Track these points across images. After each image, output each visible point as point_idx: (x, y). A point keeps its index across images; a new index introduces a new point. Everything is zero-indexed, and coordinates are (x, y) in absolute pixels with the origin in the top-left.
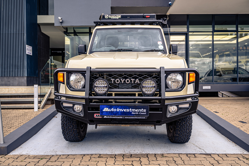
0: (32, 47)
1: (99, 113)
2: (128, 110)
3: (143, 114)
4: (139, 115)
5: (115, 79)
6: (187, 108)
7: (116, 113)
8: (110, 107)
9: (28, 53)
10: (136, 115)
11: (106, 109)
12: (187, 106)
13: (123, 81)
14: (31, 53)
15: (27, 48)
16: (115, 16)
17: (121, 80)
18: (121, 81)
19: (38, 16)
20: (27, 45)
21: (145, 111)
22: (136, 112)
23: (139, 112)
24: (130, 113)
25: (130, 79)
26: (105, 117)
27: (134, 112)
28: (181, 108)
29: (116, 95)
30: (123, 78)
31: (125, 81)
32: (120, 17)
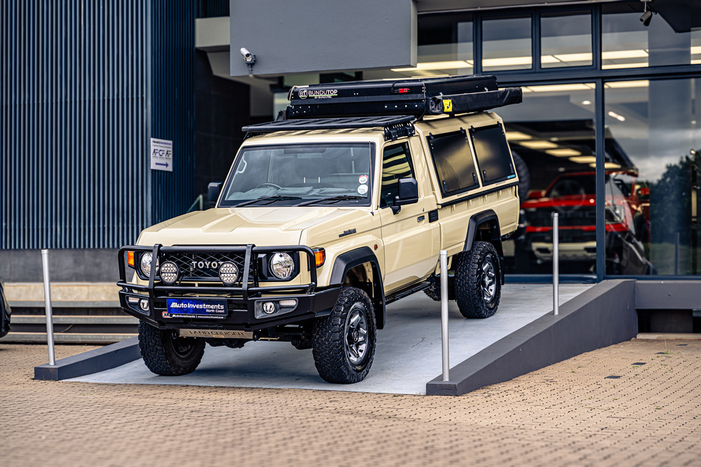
0: (171, 142)
1: (166, 310)
2: (201, 306)
3: (220, 311)
4: (215, 313)
5: (198, 262)
6: (292, 307)
7: (186, 311)
8: (179, 302)
9: (157, 164)
10: (211, 313)
11: (174, 305)
12: (293, 303)
13: (208, 265)
14: (170, 163)
15: (152, 149)
16: (323, 92)
17: (206, 263)
18: (205, 265)
19: (198, 21)
20: (152, 139)
21: (222, 307)
22: (211, 309)
23: (215, 310)
24: (203, 311)
25: (217, 262)
26: (174, 316)
27: (209, 309)
28: (282, 307)
29: (199, 285)
30: (209, 260)
31: (210, 265)
32: (335, 93)
